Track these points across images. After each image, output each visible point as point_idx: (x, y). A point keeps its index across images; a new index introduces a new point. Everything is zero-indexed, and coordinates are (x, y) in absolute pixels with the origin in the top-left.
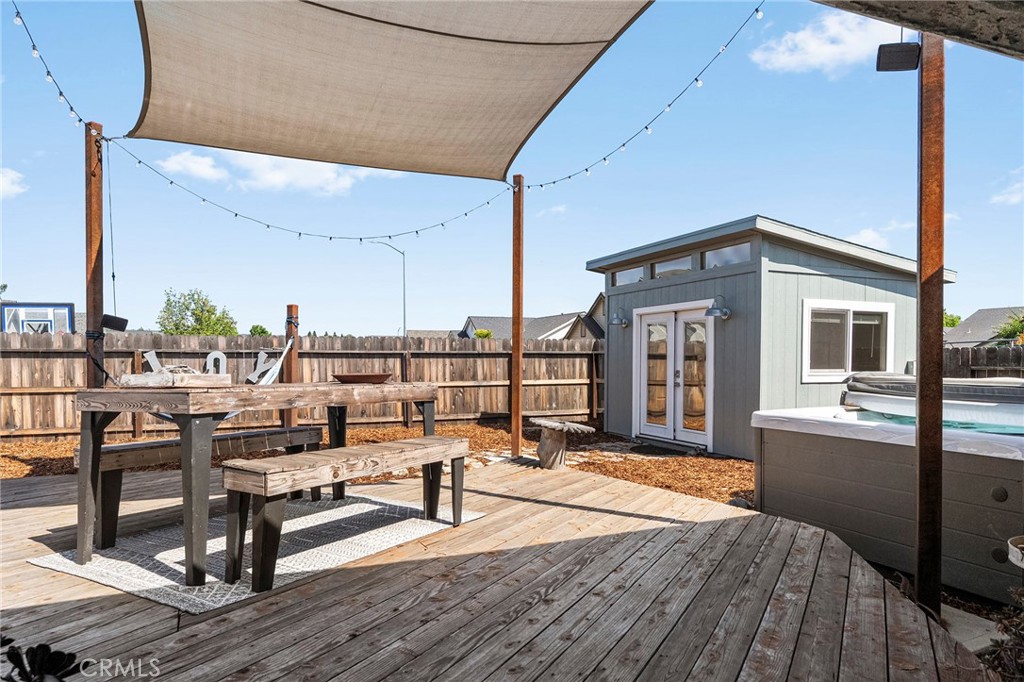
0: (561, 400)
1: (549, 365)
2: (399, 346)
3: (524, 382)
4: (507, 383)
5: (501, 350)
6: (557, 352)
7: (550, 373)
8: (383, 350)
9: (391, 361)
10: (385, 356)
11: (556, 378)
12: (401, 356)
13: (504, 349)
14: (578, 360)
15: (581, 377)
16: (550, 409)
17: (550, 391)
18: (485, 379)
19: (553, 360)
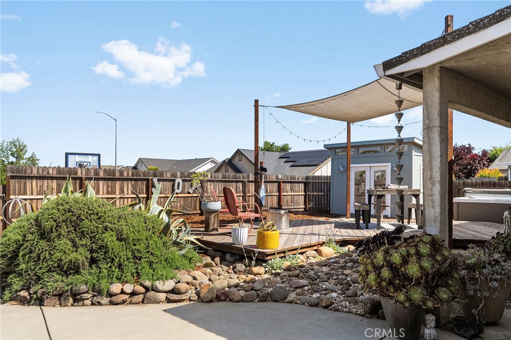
0: (295, 202)
1: (291, 186)
2: (241, 178)
3: (283, 194)
4: (278, 194)
5: (275, 180)
6: (294, 181)
7: (292, 190)
8: (236, 179)
9: (239, 184)
10: (237, 182)
11: (294, 192)
12: (242, 182)
13: (277, 179)
14: (301, 184)
15: (302, 192)
16: (292, 206)
17: (291, 198)
18: (270, 192)
19: (293, 184)
